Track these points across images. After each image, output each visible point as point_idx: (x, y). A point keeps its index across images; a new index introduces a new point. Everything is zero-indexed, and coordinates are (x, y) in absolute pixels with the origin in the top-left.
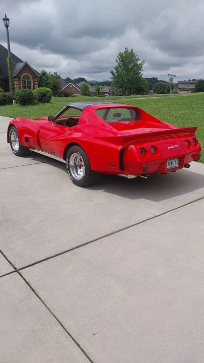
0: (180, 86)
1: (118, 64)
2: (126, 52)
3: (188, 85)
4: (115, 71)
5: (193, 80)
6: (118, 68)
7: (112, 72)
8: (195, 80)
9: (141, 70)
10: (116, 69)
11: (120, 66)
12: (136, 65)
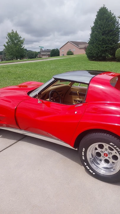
0: (42, 53)
1: (8, 40)
2: (13, 33)
3: (46, 52)
4: (6, 45)
5: (47, 50)
6: (8, 43)
7: (5, 46)
8: (48, 50)
9: (23, 44)
10: (7, 43)
11: (9, 42)
12: (19, 41)
